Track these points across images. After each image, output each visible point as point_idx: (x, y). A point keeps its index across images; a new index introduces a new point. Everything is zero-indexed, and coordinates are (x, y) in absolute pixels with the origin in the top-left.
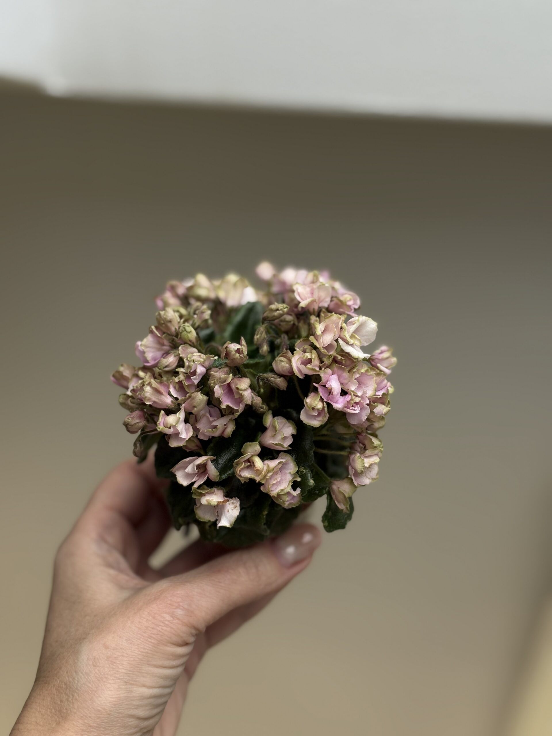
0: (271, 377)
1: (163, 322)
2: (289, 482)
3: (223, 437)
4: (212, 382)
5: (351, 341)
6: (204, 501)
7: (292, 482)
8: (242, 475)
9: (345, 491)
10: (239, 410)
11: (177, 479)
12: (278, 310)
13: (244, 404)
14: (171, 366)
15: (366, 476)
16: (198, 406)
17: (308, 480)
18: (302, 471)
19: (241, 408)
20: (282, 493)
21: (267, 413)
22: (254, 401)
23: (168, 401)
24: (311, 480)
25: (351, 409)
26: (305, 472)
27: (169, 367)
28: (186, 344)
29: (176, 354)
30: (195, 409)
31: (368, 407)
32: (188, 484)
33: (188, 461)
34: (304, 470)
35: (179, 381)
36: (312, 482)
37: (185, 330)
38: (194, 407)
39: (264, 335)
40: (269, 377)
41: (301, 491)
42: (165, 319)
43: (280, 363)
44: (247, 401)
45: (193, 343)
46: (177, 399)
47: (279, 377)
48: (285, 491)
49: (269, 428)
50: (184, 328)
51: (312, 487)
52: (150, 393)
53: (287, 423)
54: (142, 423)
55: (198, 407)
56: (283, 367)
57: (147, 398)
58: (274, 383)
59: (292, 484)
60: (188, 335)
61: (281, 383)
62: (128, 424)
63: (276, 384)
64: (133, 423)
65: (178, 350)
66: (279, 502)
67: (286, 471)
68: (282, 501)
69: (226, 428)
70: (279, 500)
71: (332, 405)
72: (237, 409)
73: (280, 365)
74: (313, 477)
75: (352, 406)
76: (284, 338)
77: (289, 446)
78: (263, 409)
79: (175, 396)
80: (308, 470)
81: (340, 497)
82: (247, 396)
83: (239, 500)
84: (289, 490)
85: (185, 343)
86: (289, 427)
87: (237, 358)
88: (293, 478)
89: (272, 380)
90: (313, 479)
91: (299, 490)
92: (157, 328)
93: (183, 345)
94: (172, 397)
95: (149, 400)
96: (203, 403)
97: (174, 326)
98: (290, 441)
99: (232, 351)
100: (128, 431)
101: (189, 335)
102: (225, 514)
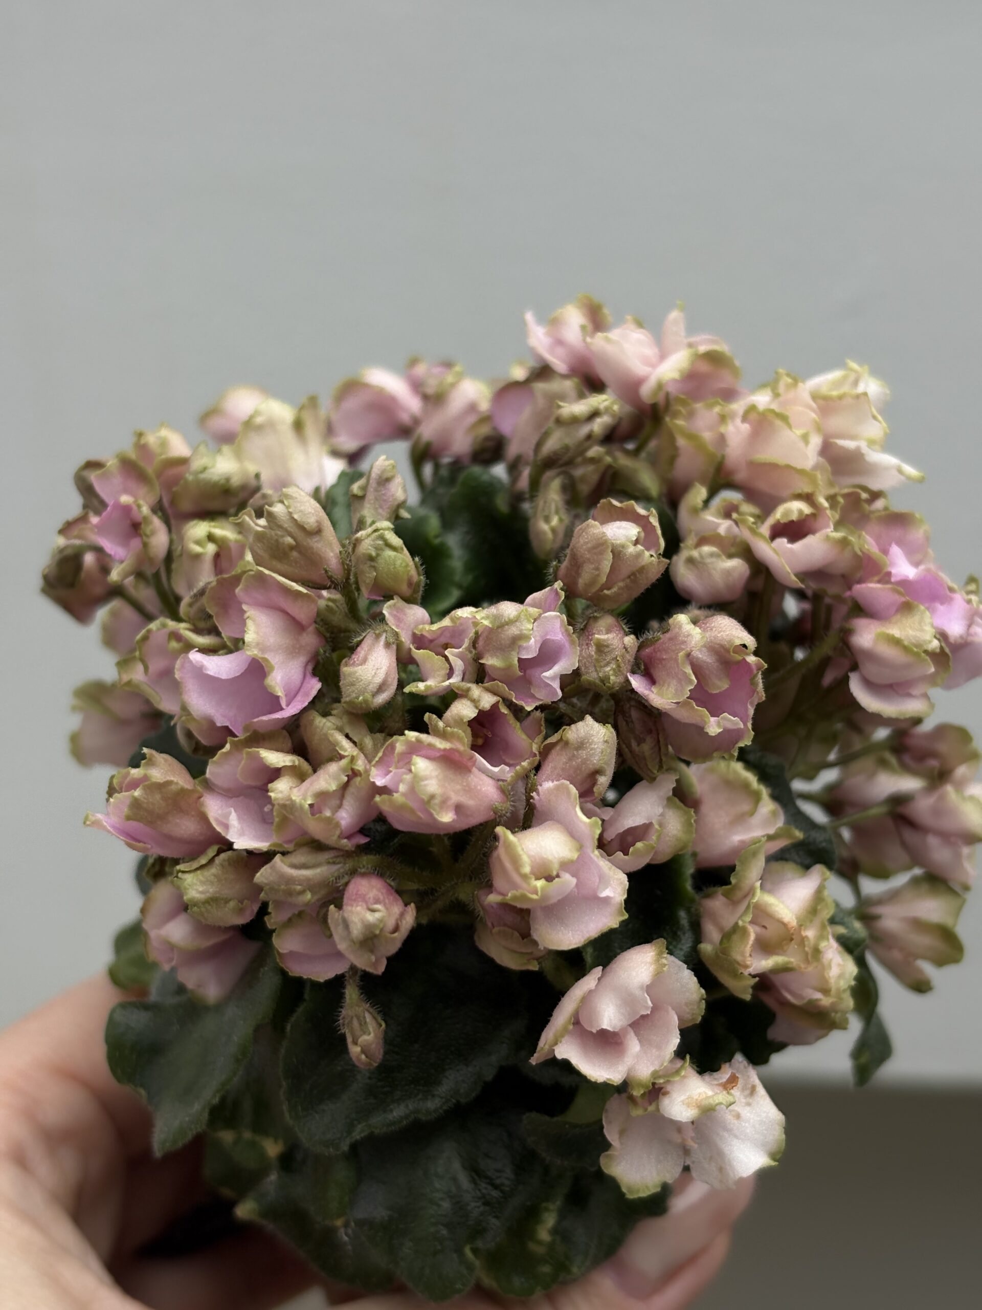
11: (574, 1070)
12: (592, 415)
14: (389, 686)
16: (607, 765)
23: (489, 788)
27: (384, 692)
28: (395, 597)
29: (385, 638)
30: (602, 779)
35: (481, 713)
37: (387, 544)
38: (596, 773)
42: (300, 524)
50: (382, 538)
55: (607, 771)
56: (728, 572)
57: (437, 801)
60: (401, 560)
65: (386, 622)
69: (662, 828)
85: (391, 595)
93: (390, 602)
97: (328, 549)
99: (623, 546)
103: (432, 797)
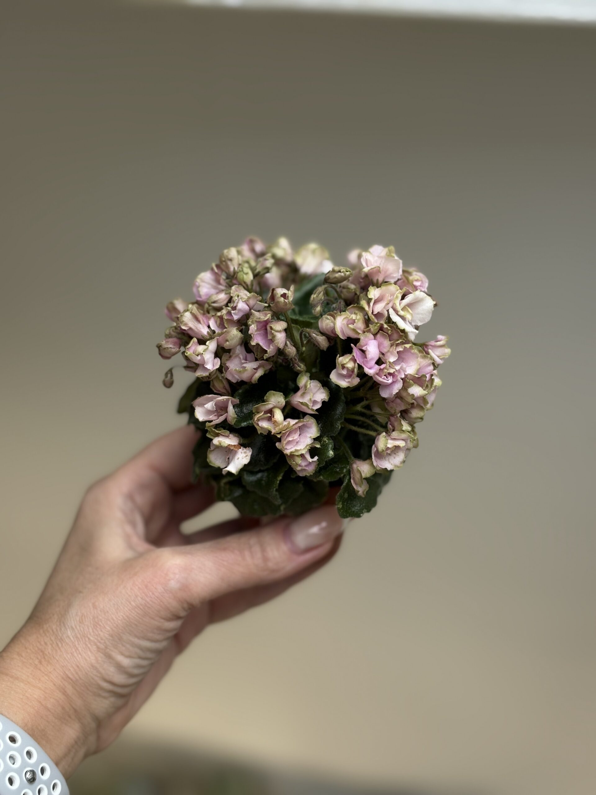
0: (313, 333)
1: (224, 259)
2: (307, 445)
3: (251, 382)
4: (251, 320)
5: (402, 313)
6: (216, 441)
7: (310, 446)
8: (260, 425)
9: (363, 471)
10: (268, 351)
11: (195, 413)
12: (340, 271)
13: (274, 345)
14: (219, 303)
15: (389, 461)
16: (231, 340)
17: (327, 451)
18: (325, 441)
19: (270, 350)
20: (297, 454)
21: (304, 373)
22: (288, 349)
23: (205, 331)
24: (331, 451)
25: (383, 377)
26: (327, 442)
27: (217, 303)
28: (240, 286)
29: (227, 292)
30: (228, 343)
31: (402, 381)
32: (203, 419)
33: (210, 397)
34: (327, 441)
35: (220, 316)
36: (331, 453)
37: (242, 271)
38: (227, 341)
39: (321, 296)
40: (311, 332)
41: (317, 459)
42: (227, 256)
43: (325, 320)
44: (278, 343)
45: (247, 285)
46: (214, 332)
47: (321, 335)
48: (300, 453)
49: (301, 388)
50: (242, 268)
51: (330, 458)
52: (188, 318)
53: (322, 388)
54: (175, 349)
55: (230, 342)
56: (327, 325)
57: (184, 323)
58: (314, 339)
59: (310, 448)
60: (243, 276)
61: (322, 341)
62: (160, 346)
63: (317, 342)
64: (166, 346)
65: (231, 289)
66: (292, 463)
67: (307, 434)
68: (294, 462)
69: (256, 373)
70: (292, 461)
71: (363, 368)
72: (267, 349)
73: (325, 322)
74: (333, 449)
75: (385, 375)
76: (340, 303)
77: (317, 410)
78: (301, 368)
79: (213, 329)
80: (331, 441)
81: (358, 476)
82: (279, 338)
83: (251, 450)
84: (304, 453)
85: (240, 284)
86: (323, 393)
87: (281, 302)
88: (312, 443)
89: (313, 336)
90: (333, 450)
91: (316, 458)
92: (218, 266)
93: (237, 286)
94: (210, 329)
95: (186, 325)
96: (237, 338)
97: (233, 265)
98: (318, 406)
99: (277, 294)
100: (160, 354)
101: (245, 276)
102: (234, 461)
103: (183, 321)
